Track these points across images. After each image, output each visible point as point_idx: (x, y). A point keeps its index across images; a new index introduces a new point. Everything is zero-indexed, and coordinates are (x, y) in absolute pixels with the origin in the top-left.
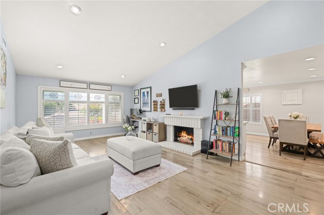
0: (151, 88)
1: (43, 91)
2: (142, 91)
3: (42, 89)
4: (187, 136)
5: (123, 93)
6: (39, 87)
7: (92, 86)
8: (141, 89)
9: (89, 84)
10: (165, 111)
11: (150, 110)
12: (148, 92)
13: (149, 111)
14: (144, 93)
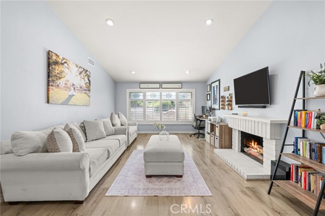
0: (219, 80)
1: (130, 93)
2: (213, 85)
3: (129, 91)
4: (258, 149)
5: (194, 90)
6: (127, 90)
7: (164, 86)
8: (212, 83)
9: (161, 83)
10: (232, 109)
11: (218, 108)
12: (217, 86)
13: (218, 110)
14: (214, 87)
